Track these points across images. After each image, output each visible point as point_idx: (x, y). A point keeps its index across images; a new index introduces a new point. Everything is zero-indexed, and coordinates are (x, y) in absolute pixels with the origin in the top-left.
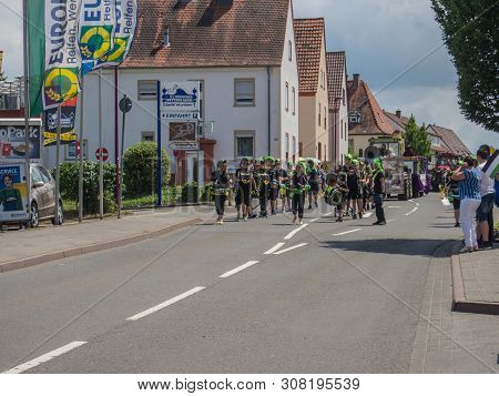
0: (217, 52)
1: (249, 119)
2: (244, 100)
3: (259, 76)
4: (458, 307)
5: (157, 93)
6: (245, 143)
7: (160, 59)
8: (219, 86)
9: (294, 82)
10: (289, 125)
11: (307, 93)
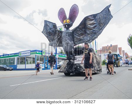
5: (105, 55)
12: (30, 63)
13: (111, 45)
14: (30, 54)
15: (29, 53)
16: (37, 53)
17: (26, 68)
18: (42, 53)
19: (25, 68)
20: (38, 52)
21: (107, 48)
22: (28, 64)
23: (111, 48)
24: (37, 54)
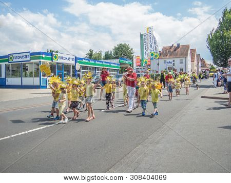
0: (177, 55)
1: (182, 66)
2: (181, 63)
3: (184, 59)
4: (202, 97)
5: (166, 62)
6: (182, 70)
7: (168, 57)
8: (177, 61)
9: (190, 60)
10: (189, 67)
11: (193, 61)
12: (31, 75)
13: (178, 44)
14: (28, 59)
15: (27, 57)
16: (43, 58)
17: (23, 84)
18: (52, 58)
19: (21, 84)
20: (44, 56)
21: (172, 50)
22: (26, 77)
23: (179, 50)
24: (41, 60)
